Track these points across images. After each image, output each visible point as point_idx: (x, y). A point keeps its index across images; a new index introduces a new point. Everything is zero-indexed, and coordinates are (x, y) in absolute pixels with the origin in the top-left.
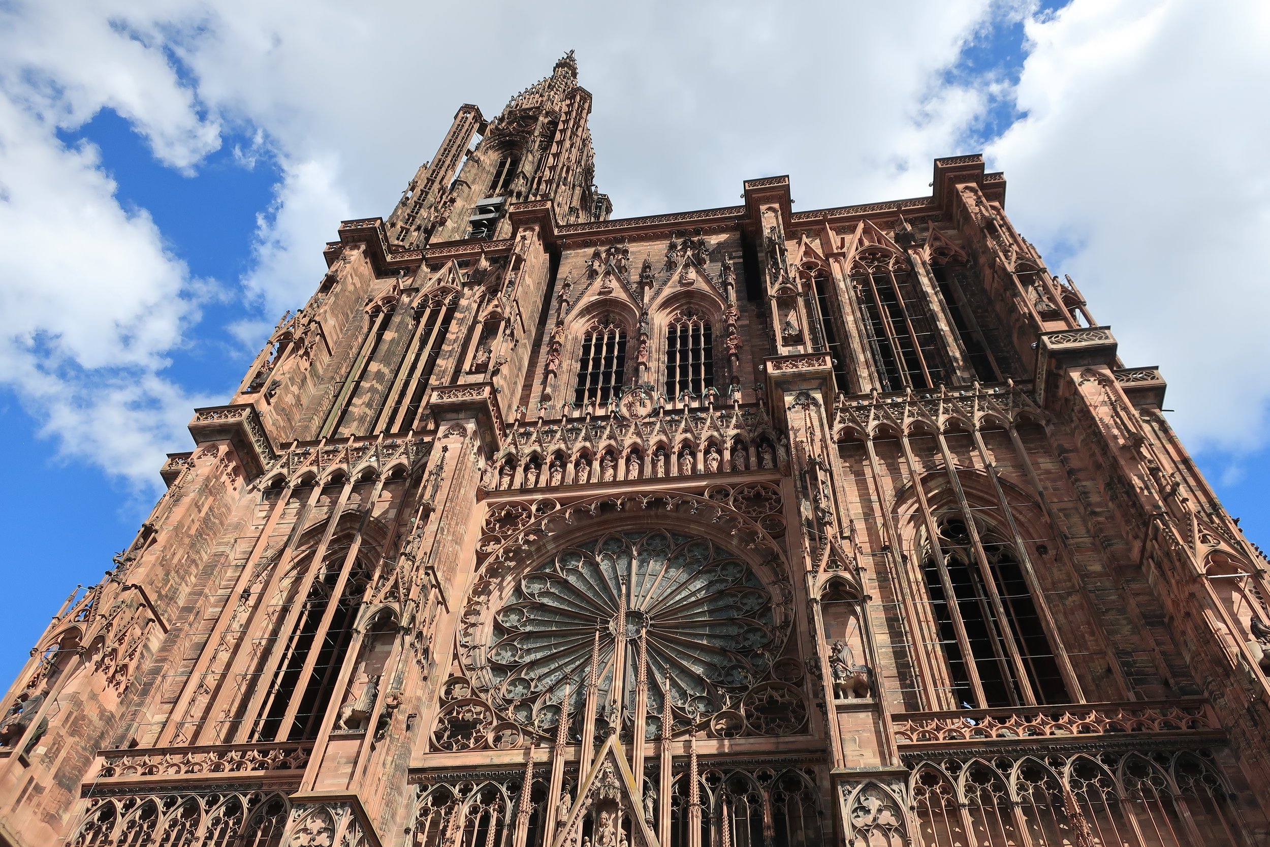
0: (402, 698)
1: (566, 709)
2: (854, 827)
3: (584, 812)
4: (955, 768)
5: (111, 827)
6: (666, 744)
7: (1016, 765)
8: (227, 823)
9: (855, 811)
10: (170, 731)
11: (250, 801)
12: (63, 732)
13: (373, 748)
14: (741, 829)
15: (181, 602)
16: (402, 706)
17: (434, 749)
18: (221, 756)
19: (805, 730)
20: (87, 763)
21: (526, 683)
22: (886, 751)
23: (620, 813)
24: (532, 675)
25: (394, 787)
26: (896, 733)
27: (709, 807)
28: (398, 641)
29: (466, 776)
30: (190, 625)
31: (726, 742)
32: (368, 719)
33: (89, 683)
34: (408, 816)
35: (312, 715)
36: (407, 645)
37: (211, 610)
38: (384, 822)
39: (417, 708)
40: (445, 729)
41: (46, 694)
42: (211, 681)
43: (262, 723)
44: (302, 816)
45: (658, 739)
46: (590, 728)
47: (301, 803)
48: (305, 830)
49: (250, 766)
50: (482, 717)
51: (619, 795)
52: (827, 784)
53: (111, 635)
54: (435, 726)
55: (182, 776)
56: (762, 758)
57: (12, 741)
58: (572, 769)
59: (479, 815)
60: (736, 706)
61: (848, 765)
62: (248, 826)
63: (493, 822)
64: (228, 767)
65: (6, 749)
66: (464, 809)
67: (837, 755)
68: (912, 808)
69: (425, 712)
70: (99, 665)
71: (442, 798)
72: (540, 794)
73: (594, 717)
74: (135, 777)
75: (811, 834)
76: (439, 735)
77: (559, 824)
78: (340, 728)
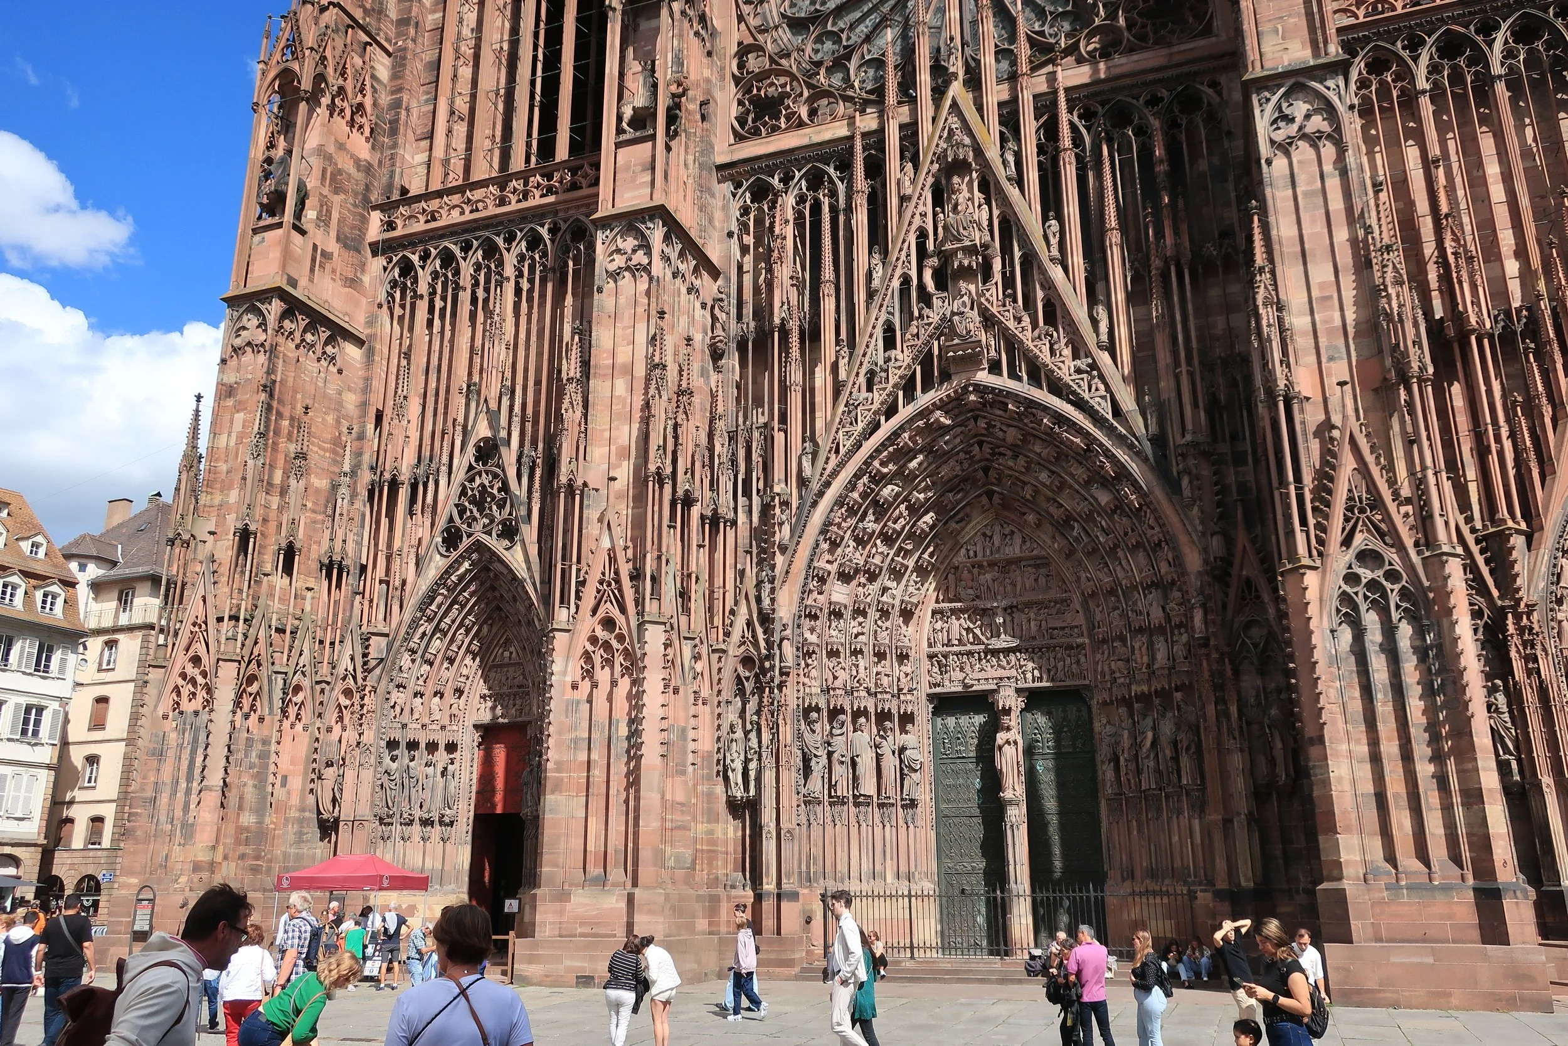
0: (686, 83)
1: (891, 60)
2: (1272, 142)
3: (930, 180)
4: (1414, 45)
5: (415, 281)
6: (1024, 81)
7: (1504, 26)
8: (533, 258)
9: (1275, 122)
10: (437, 171)
11: (550, 231)
12: (326, 191)
13: (668, 148)
14: (1127, 170)
15: (393, 14)
16: (690, 93)
17: (739, 138)
18: (502, 188)
19: (1208, 31)
20: (365, 220)
21: (835, 37)
22: (1320, 39)
23: (974, 175)
24: (841, 24)
25: (704, 189)
26: (1335, 12)
27: (1084, 150)
28: (664, 12)
29: (785, 162)
30: (414, 41)
31: (1102, 66)
32: (654, 115)
33: (330, 132)
34: (727, 218)
35: (588, 123)
36: (677, 15)
37: (430, 17)
38: (703, 229)
39: (708, 92)
40: (748, 112)
41: (289, 152)
42: (462, 105)
43: (535, 143)
44: (611, 237)
45: (1013, 78)
46: (924, 78)
47: (606, 223)
48: (618, 251)
49: (537, 193)
50: (788, 89)
51: (971, 154)
52: (1237, 96)
53: (330, 70)
54: (735, 110)
55: (468, 216)
56: (1151, 77)
57: (278, 210)
58: (910, 133)
59: (808, 205)
60: (1112, 16)
61: (1267, 65)
62: (556, 258)
63: (826, 209)
64: (513, 198)
65: (276, 220)
66: (790, 200)
67: (1252, 55)
68: (1352, 107)
69: (718, 95)
70: (332, 108)
71: (761, 192)
72: (876, 169)
73: (928, 64)
74: (420, 226)
75: (1216, 161)
76: (741, 120)
77: (903, 199)
78: (624, 132)
